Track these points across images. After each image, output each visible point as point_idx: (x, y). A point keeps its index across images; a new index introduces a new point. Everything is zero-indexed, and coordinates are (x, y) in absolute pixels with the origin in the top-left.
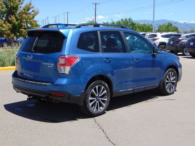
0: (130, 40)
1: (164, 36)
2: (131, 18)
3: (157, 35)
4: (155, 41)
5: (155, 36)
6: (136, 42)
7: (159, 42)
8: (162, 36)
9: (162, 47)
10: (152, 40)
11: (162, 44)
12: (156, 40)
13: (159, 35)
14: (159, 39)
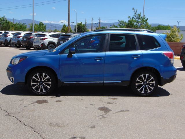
0: (15, 38)
1: (52, 36)
2: (5, 17)
3: (45, 35)
4: (44, 41)
5: (43, 35)
6: (22, 41)
7: (48, 42)
8: (50, 36)
9: (51, 46)
10: (41, 39)
11: (51, 43)
12: (45, 39)
13: (47, 34)
14: (47, 38)
